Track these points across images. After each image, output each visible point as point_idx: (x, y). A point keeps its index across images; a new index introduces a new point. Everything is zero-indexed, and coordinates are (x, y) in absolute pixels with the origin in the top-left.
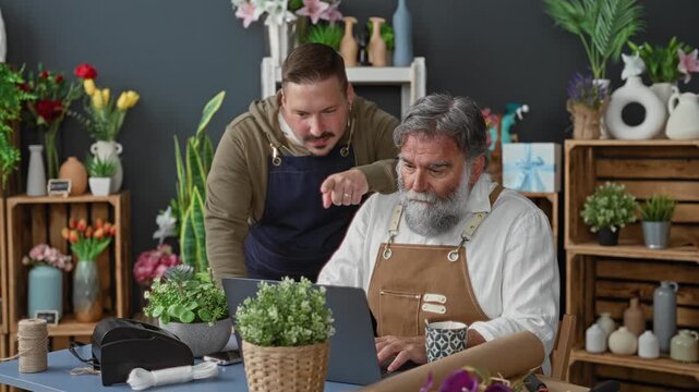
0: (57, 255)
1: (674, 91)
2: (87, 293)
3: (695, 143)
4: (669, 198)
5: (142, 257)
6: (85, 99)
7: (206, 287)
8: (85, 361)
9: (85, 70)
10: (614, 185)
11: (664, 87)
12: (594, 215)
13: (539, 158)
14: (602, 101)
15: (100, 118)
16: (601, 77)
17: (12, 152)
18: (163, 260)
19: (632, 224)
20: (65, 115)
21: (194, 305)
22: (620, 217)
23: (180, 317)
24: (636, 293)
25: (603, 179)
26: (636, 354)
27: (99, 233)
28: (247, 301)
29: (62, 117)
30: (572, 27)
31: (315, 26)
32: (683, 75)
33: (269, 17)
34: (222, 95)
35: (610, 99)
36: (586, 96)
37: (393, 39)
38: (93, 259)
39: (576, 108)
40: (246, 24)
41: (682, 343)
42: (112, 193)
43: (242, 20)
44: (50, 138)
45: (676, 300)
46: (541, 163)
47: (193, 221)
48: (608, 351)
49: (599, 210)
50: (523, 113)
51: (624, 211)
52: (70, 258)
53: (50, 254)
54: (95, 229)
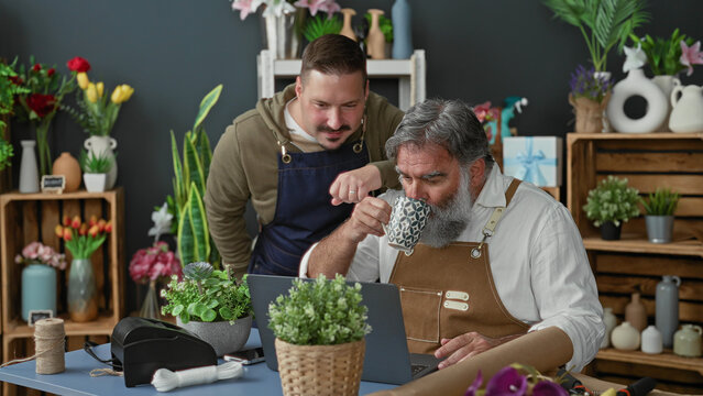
0: (51, 253)
1: (676, 84)
2: (82, 292)
3: (699, 136)
4: (673, 192)
5: (138, 254)
6: (79, 93)
7: (226, 285)
8: (105, 362)
9: (77, 63)
10: (616, 179)
11: (666, 79)
12: (596, 209)
13: (541, 152)
14: (604, 94)
15: (93, 113)
16: (602, 70)
17: (5, 148)
18: (160, 258)
19: (635, 217)
20: (58, 109)
21: (215, 304)
22: (624, 211)
23: (202, 316)
24: (637, 288)
25: (606, 173)
26: (639, 349)
27: (94, 230)
28: (280, 299)
29: (54, 111)
30: (572, 20)
31: (313, 18)
32: (685, 67)
33: (268, 9)
34: (220, 88)
35: (612, 92)
36: (589, 89)
37: (392, 31)
38: (88, 257)
39: (578, 100)
40: (243, 16)
41: (685, 338)
42: (107, 189)
43: (238, 12)
44: (42, 133)
45: (678, 294)
46: (542, 158)
47: (191, 218)
48: (611, 346)
49: (602, 205)
50: (522, 106)
51: (628, 205)
52: (63, 256)
53: (44, 252)
54: (90, 226)
